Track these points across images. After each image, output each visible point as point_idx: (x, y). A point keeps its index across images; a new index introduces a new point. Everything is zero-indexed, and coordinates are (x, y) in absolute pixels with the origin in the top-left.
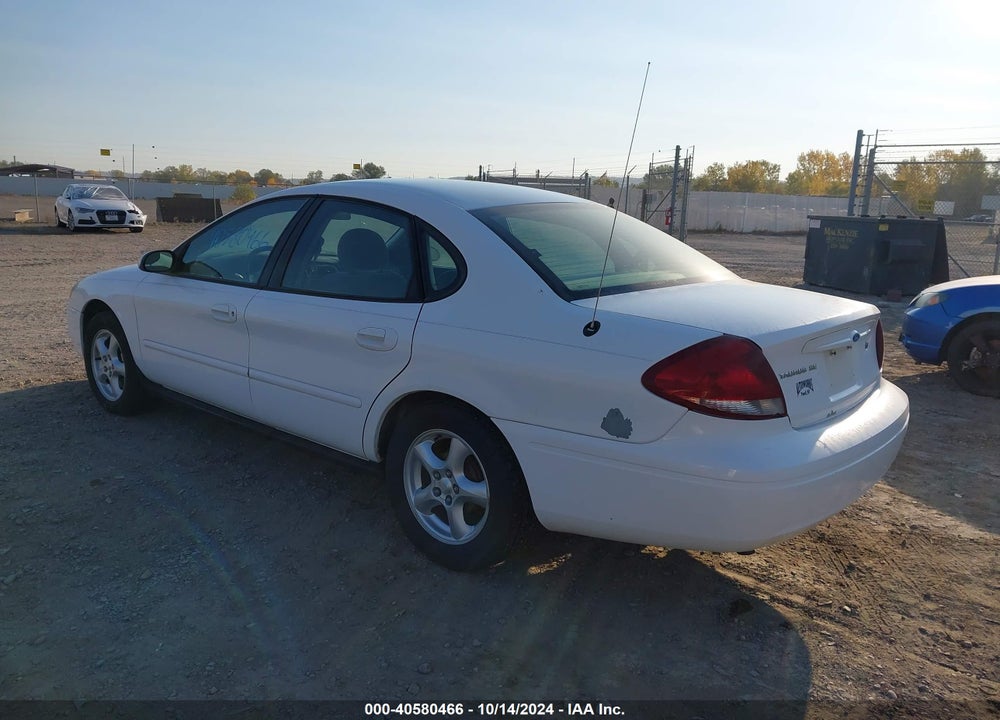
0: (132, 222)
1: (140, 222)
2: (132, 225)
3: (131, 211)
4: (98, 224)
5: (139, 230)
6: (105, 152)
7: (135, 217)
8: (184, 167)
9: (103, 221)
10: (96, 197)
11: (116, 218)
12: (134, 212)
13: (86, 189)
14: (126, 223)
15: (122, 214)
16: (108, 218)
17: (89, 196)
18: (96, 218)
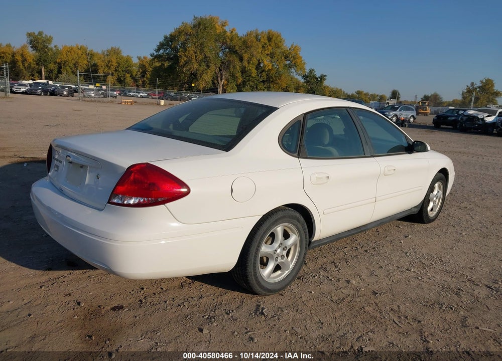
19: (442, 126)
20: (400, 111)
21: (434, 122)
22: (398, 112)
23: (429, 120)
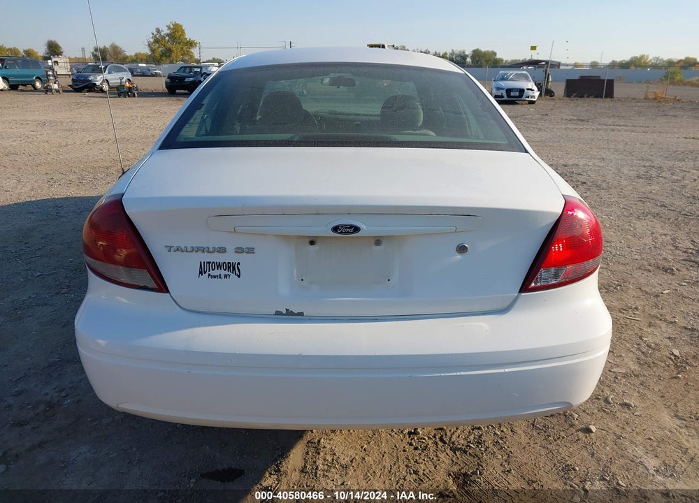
0: (528, 97)
1: (533, 97)
2: (527, 99)
3: (528, 89)
4: (506, 98)
5: (532, 103)
6: (533, 48)
7: (530, 93)
8: (642, 57)
9: (509, 96)
10: (511, 80)
11: (517, 94)
12: (531, 90)
13: (506, 74)
14: (524, 98)
15: (522, 91)
16: (512, 94)
17: (506, 79)
18: (505, 94)
19: (177, 91)
20: (109, 73)
21: (168, 86)
22: (106, 75)
23: (160, 84)
